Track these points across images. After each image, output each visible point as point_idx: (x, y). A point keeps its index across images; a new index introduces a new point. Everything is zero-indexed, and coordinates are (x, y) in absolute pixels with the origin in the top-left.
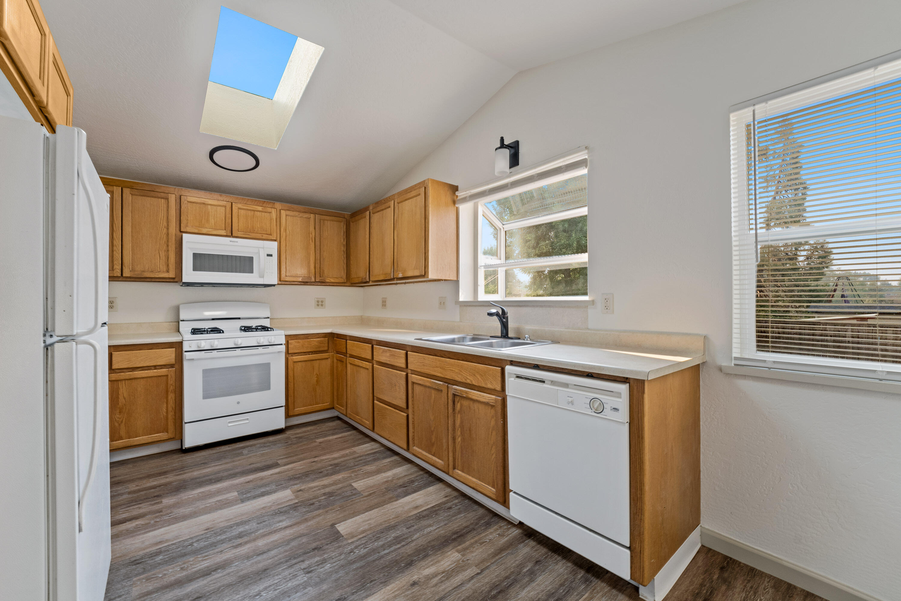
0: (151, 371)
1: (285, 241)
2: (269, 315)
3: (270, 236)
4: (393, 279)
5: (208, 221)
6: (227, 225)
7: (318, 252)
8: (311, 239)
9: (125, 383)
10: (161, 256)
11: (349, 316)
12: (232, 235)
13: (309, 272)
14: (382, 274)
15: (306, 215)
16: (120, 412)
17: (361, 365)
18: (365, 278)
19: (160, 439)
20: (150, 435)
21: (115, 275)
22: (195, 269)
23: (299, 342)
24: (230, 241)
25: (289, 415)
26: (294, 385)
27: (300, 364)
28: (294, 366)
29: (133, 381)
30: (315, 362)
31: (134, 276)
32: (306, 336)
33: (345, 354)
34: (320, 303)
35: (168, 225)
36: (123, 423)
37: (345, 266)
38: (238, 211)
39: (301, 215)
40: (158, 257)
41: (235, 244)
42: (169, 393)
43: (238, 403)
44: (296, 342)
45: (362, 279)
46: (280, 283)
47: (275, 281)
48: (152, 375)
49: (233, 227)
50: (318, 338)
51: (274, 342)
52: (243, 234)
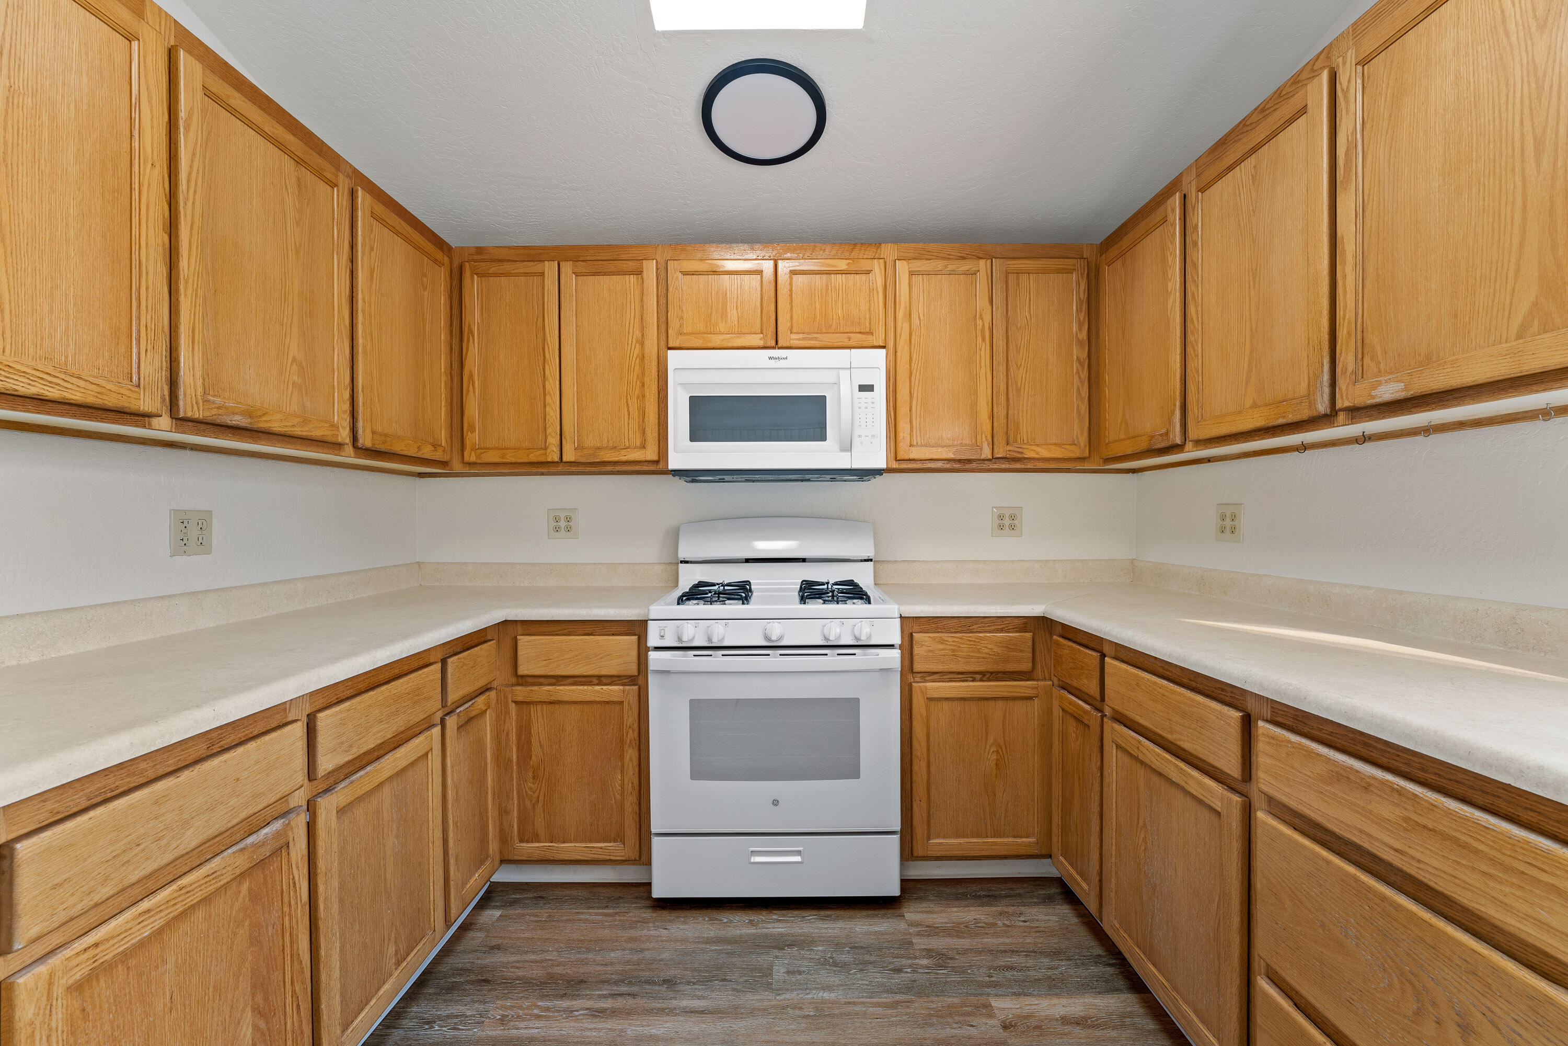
0: (590, 688)
1: (907, 347)
2: (871, 554)
3: (870, 337)
4: (1328, 418)
5: (724, 314)
6: (765, 319)
7: (1001, 369)
8: (979, 333)
9: (542, 711)
10: (631, 409)
11: (1093, 561)
12: (776, 345)
13: (975, 433)
14: (1255, 406)
15: (966, 266)
16: (534, 778)
17: (1174, 776)
18: (1167, 433)
19: (608, 858)
20: (590, 841)
21: (549, 459)
22: (694, 437)
23: (942, 641)
24: (770, 358)
25: (915, 854)
26: (929, 767)
27: (946, 705)
28: (928, 711)
29: (557, 706)
30: (992, 703)
31: (583, 460)
32: (963, 622)
33: (1099, 702)
34: (1007, 522)
35: (643, 336)
36: (540, 804)
37: (1084, 407)
38: (791, 279)
39: (950, 267)
40: (626, 413)
41: (781, 364)
42: (626, 747)
43: (776, 803)
44: (934, 639)
45: (1152, 437)
46: (895, 465)
47: (880, 462)
48: (592, 699)
49: (779, 324)
50: (1002, 631)
51: (869, 637)
52: (804, 339)
